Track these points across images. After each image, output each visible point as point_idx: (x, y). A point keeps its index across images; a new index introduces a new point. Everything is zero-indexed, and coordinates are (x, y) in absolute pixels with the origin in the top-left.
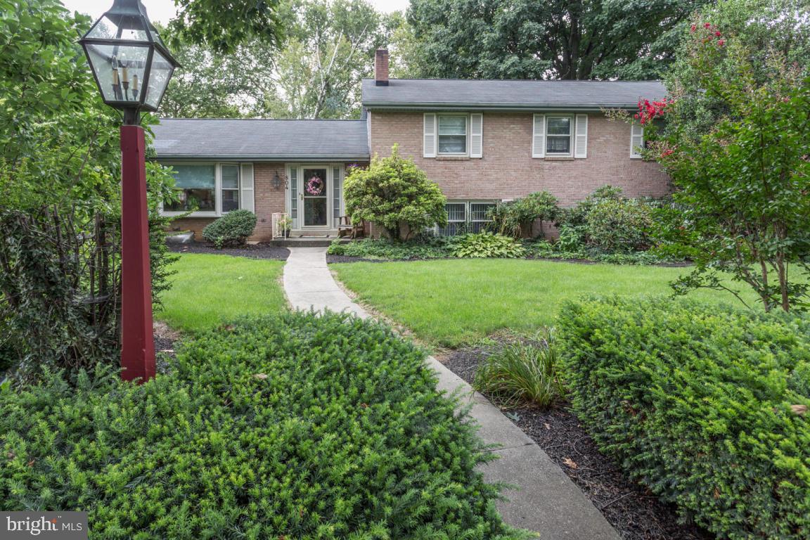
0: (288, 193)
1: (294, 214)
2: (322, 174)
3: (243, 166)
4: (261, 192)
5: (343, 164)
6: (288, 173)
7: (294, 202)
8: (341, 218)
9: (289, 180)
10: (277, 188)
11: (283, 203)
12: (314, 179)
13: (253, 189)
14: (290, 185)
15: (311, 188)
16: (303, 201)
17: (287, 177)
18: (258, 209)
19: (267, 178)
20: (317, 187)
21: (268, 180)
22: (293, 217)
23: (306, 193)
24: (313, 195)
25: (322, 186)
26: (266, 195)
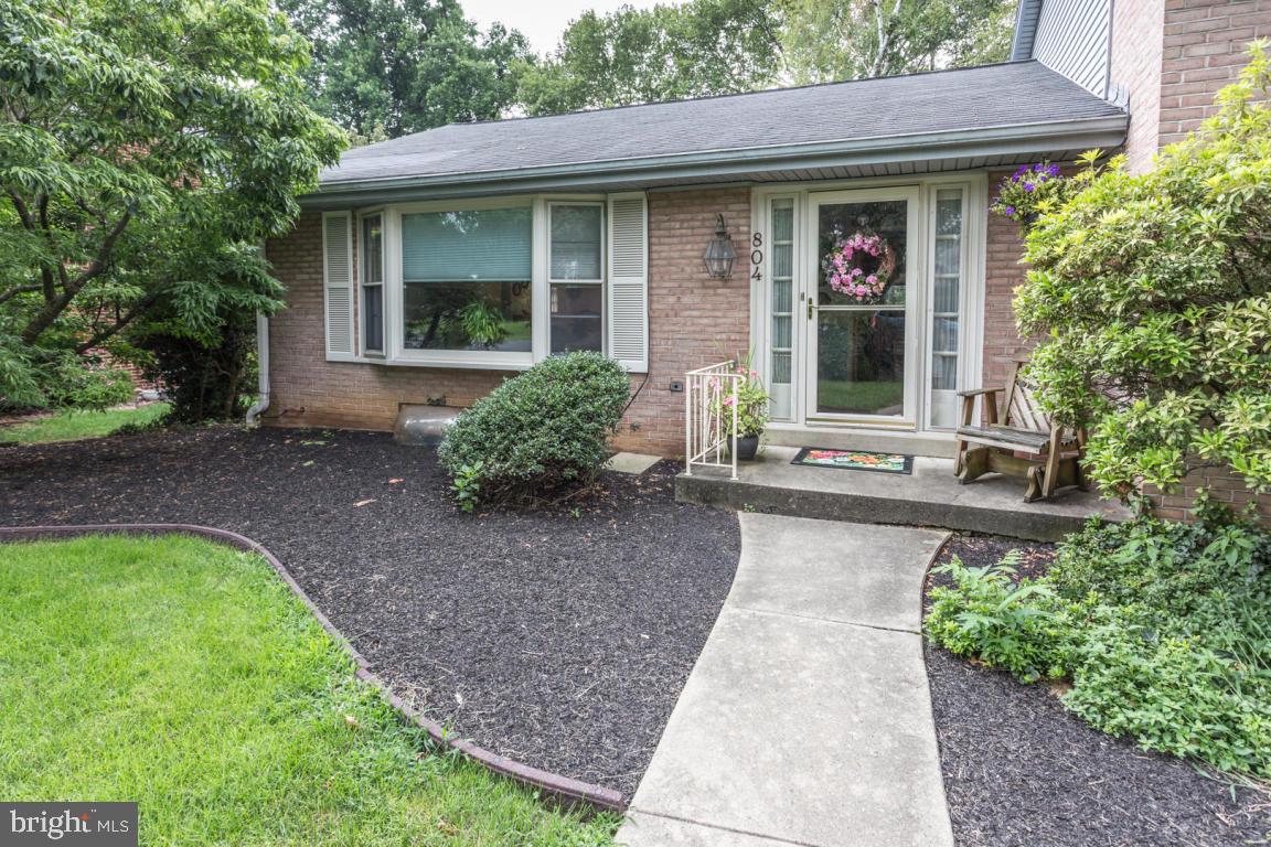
0: (762, 297)
1: (782, 368)
2: (888, 222)
3: (617, 203)
4: (671, 292)
5: (979, 178)
6: (763, 223)
7: (782, 324)
8: (969, 399)
9: (767, 248)
10: (724, 278)
11: (743, 331)
12: (856, 241)
13: (643, 280)
14: (767, 268)
15: (844, 276)
16: (813, 324)
17: (758, 239)
18: (660, 348)
19: (689, 243)
20: (867, 272)
21: (692, 251)
22: (775, 380)
23: (826, 295)
24: (851, 299)
25: (887, 268)
26: (686, 300)
